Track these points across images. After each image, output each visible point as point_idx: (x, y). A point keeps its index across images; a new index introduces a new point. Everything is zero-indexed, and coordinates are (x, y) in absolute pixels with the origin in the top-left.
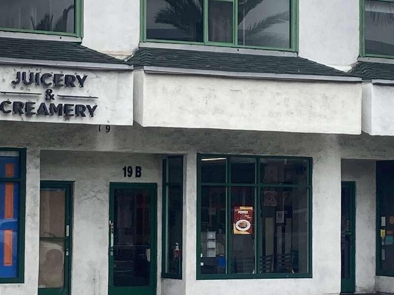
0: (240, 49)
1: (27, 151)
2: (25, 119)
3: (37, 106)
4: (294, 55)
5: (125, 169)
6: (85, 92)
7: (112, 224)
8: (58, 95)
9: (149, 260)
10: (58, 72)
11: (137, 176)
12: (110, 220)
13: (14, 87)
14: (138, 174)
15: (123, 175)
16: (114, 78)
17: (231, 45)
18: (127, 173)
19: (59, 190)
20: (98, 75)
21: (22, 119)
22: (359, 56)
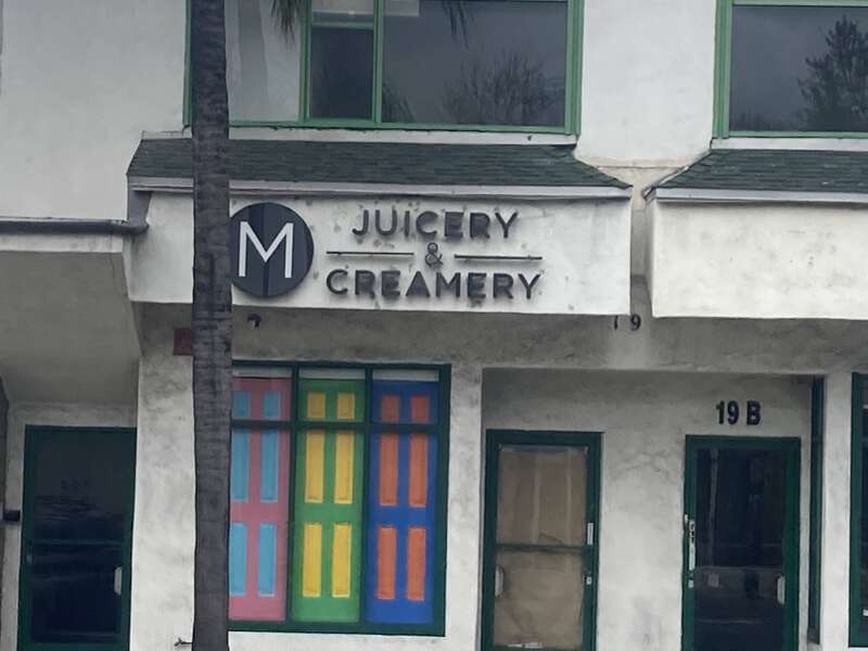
1: (453, 370)
2: (383, 305)
3: (407, 278)
5: (720, 407)
6: (519, 247)
7: (692, 523)
8: (456, 257)
9: (781, 598)
10: (456, 208)
11: (749, 422)
12: (685, 513)
13: (360, 242)
14: (754, 418)
15: (718, 421)
16: (587, 217)
18: (726, 416)
19: (571, 452)
20: (547, 211)
21: (377, 304)
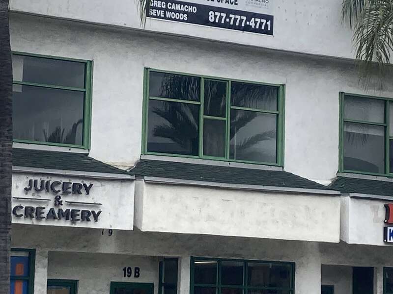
0: (231, 163)
1: (36, 252)
2: (35, 223)
3: (47, 211)
4: (280, 169)
5: (124, 270)
6: (91, 199)
8: (66, 201)
10: (67, 180)
11: (136, 276)
13: (26, 194)
14: (137, 274)
15: (123, 276)
16: (118, 187)
17: (223, 159)
18: (127, 274)
19: (64, 288)
20: (103, 183)
21: (33, 222)
22: (338, 172)
